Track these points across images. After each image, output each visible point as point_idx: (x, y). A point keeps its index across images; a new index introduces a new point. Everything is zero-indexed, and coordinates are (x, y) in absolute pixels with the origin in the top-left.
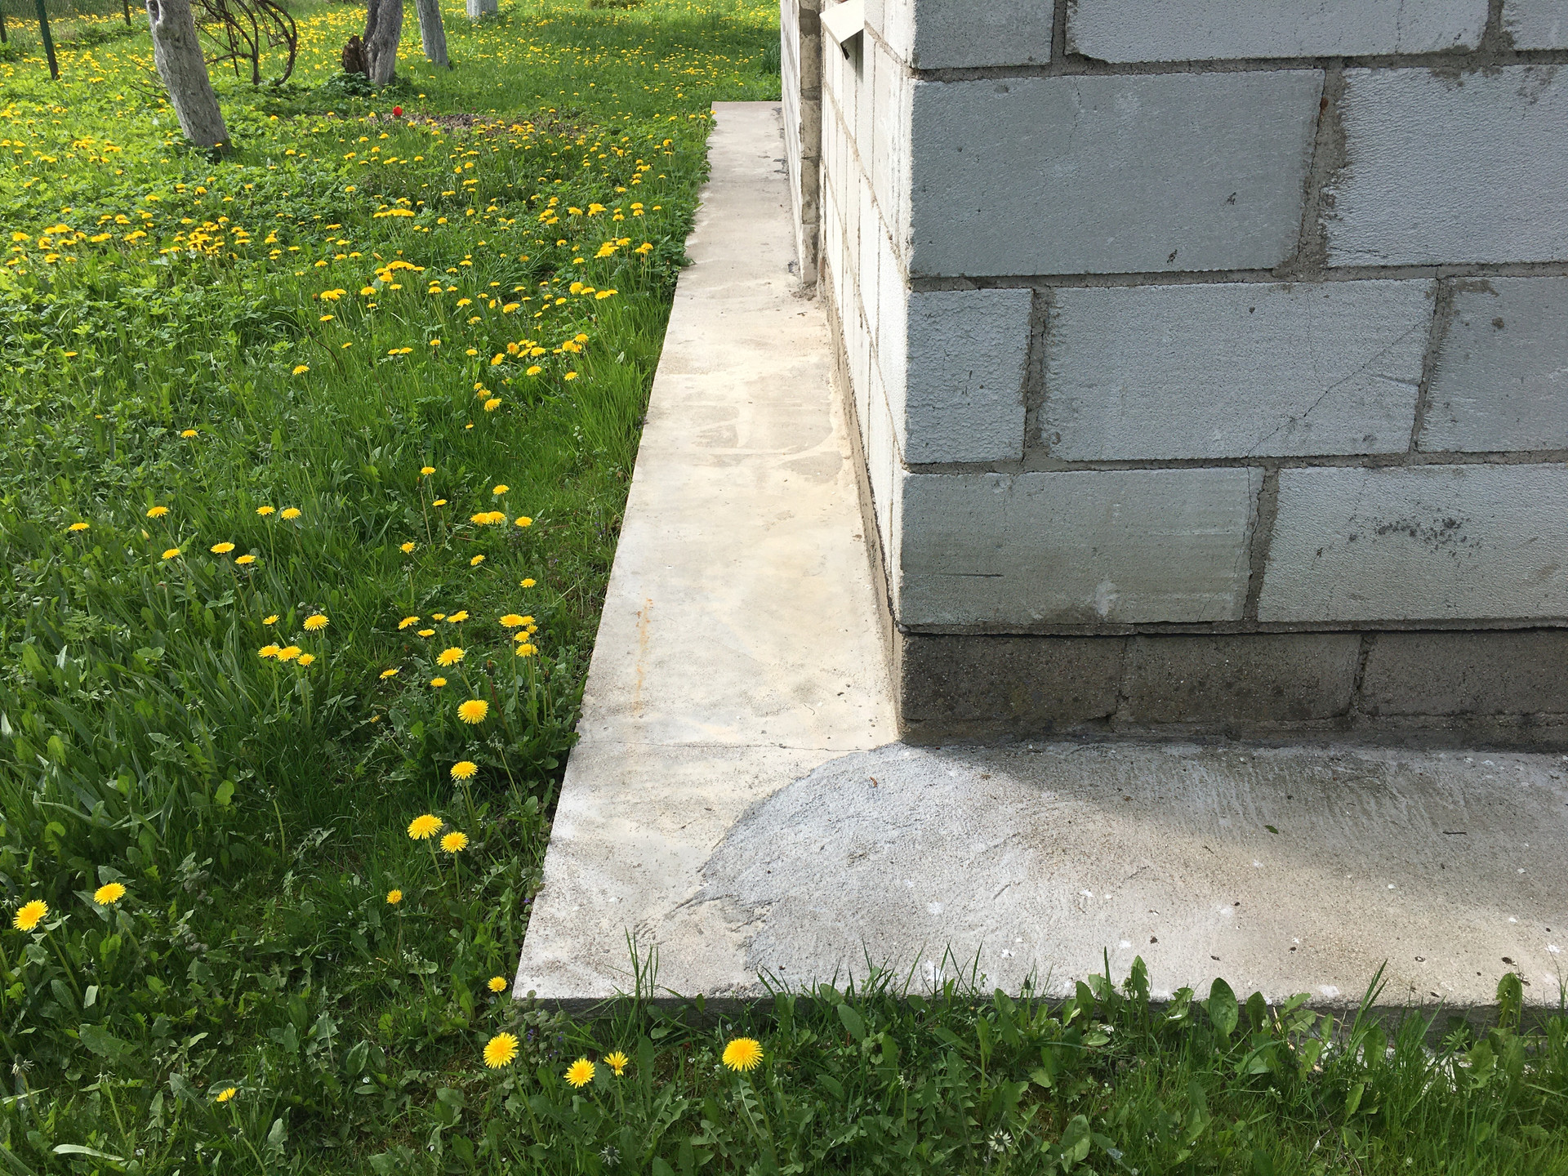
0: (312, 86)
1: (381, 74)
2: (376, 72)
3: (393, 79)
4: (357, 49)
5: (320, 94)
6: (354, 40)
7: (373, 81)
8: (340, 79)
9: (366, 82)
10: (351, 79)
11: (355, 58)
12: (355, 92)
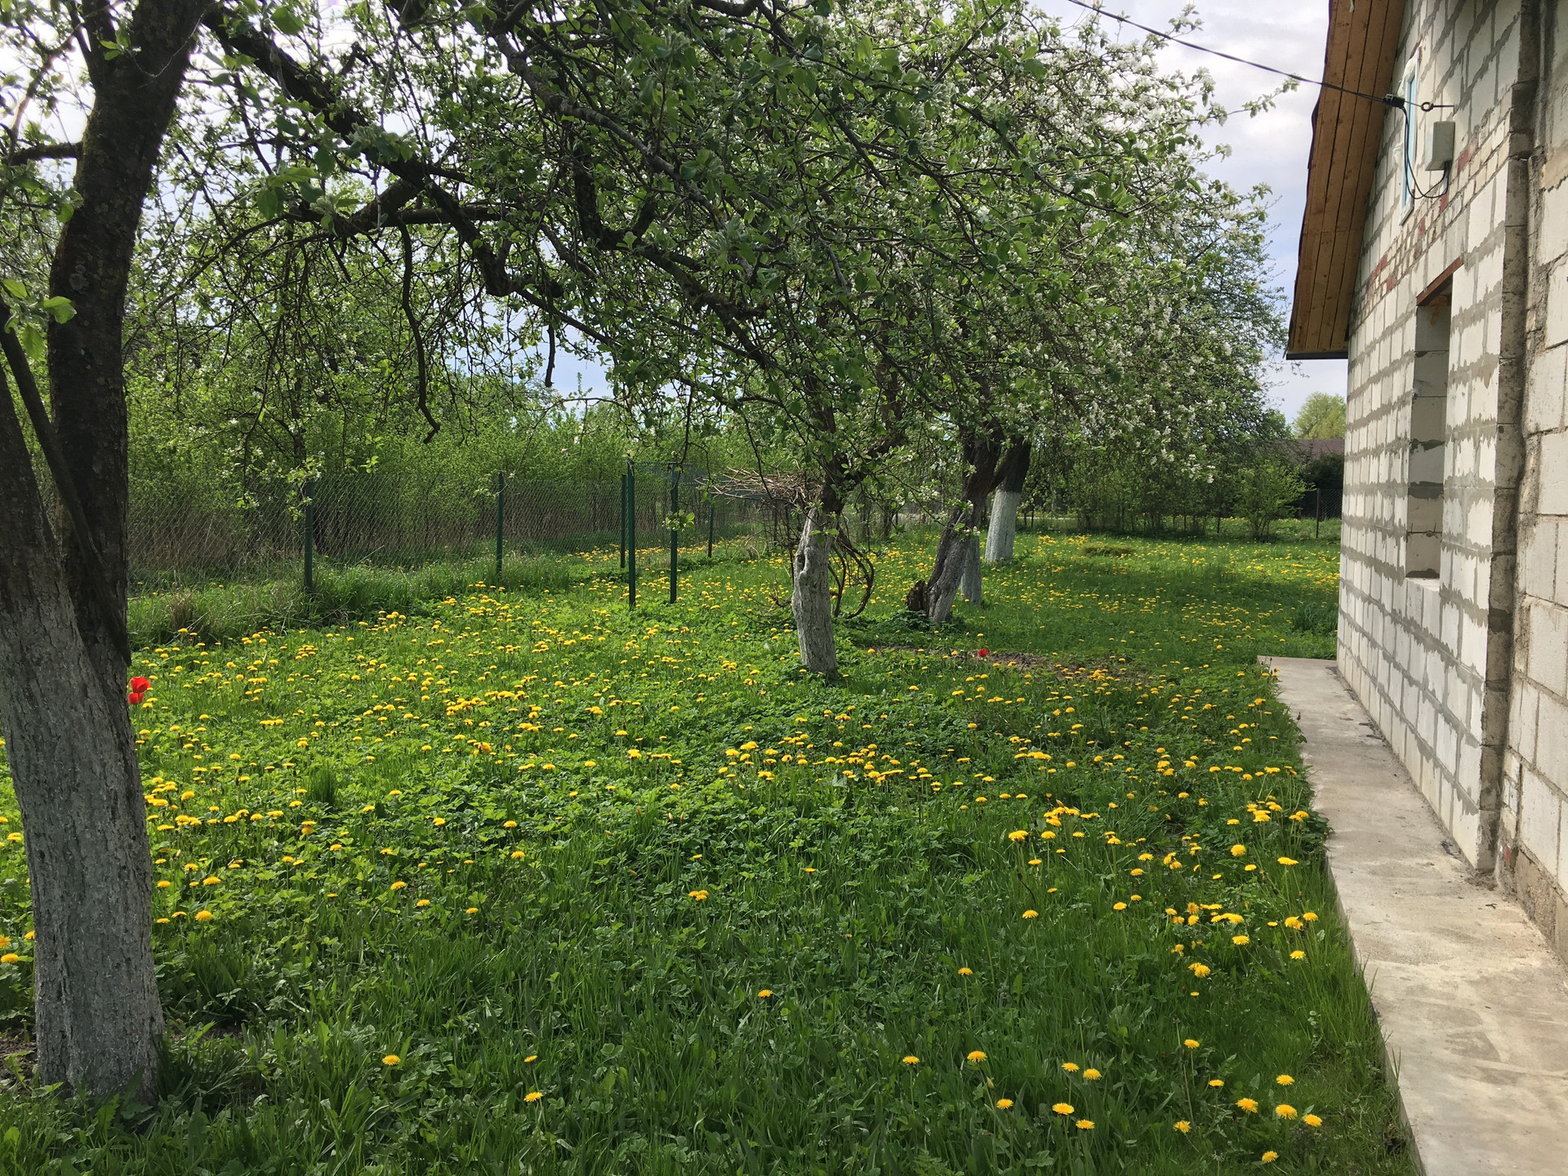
0: (878, 619)
1: (940, 613)
2: (935, 611)
3: (949, 618)
4: (921, 591)
5: (887, 628)
6: (920, 584)
7: (932, 619)
8: (904, 615)
9: (926, 619)
10: (913, 616)
11: (919, 599)
12: (915, 627)
